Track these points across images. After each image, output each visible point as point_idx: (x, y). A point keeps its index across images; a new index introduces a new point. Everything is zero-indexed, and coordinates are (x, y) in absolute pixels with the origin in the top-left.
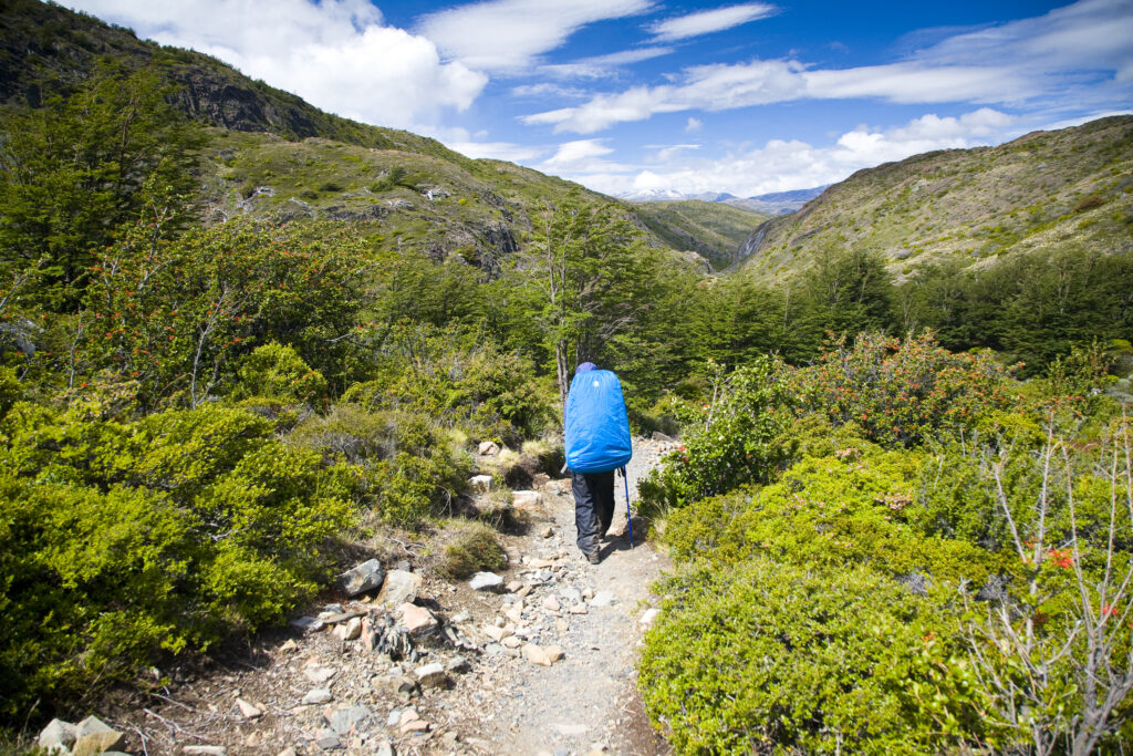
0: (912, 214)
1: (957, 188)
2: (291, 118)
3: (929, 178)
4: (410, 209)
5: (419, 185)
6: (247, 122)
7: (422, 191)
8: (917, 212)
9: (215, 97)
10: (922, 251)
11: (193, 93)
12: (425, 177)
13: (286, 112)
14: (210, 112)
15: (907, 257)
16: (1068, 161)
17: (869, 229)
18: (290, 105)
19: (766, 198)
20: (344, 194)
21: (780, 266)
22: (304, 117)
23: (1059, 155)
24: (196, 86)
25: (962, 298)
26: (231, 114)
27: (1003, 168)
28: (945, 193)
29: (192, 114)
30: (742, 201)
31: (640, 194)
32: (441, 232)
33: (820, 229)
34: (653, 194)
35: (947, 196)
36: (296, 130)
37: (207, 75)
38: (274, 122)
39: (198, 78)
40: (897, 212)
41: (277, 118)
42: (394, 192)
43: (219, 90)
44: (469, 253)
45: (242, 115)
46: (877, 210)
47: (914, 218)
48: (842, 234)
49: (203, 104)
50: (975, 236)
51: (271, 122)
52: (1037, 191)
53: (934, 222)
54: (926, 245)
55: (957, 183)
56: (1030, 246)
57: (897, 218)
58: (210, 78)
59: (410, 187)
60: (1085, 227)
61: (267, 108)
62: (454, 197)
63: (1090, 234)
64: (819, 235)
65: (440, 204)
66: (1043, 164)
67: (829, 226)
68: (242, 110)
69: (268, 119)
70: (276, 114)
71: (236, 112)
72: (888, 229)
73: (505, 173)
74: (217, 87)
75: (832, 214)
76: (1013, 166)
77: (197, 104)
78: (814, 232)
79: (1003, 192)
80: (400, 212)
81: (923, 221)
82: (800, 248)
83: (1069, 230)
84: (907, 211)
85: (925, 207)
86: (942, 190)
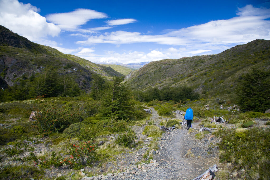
0: (162, 72)
1: (170, 68)
2: (26, 44)
3: (165, 65)
4: (72, 73)
5: (72, 67)
6: (16, 45)
7: (73, 69)
8: (163, 72)
9: (8, 38)
10: (163, 82)
11: (3, 37)
12: (73, 65)
13: (24, 42)
14: (7, 42)
15: (161, 83)
16: (190, 64)
17: (153, 75)
18: (25, 40)
19: (130, 64)
20: (59, 69)
21: (135, 82)
22: (28, 44)
23: (188, 63)
24: (4, 35)
25: (168, 93)
26: (13, 42)
27: (178, 64)
28: (168, 68)
29: (3, 42)
30: (124, 65)
31: (100, 62)
32: (79, 77)
33: (143, 74)
34: (104, 62)
35: (168, 69)
36: (27, 47)
37: (6, 33)
38: (22, 44)
39: (4, 33)
40: (159, 72)
41: (23, 44)
42: (68, 69)
43: (10, 37)
44: (84, 81)
45: (15, 43)
46: (155, 71)
47: (162, 73)
48: (148, 76)
49: (6, 40)
50: (172, 80)
51: (21, 45)
52: (184, 69)
53: (166, 74)
54: (164, 81)
55: (170, 67)
56: (180, 83)
57: (159, 73)
58: (7, 33)
59: (71, 68)
60: (187, 81)
61: (20, 41)
62: (79, 70)
63: (188, 82)
64: (143, 76)
65: (77, 71)
66: (185, 64)
67: (145, 74)
68: (15, 42)
69: (20, 44)
70: (22, 43)
71: (14, 42)
72: (157, 75)
73: (73, 58)
74: (9, 36)
75: (146, 71)
76: (180, 64)
77: (4, 40)
78: (142, 75)
79: (178, 69)
80: (71, 73)
81: (164, 74)
82: (139, 78)
83: (185, 81)
84: (161, 72)
85: (164, 71)
86: (167, 68)
